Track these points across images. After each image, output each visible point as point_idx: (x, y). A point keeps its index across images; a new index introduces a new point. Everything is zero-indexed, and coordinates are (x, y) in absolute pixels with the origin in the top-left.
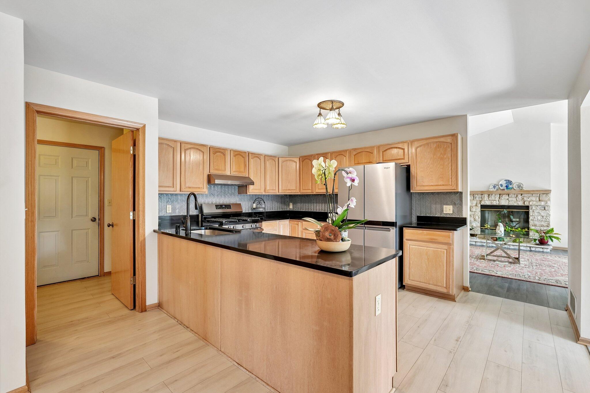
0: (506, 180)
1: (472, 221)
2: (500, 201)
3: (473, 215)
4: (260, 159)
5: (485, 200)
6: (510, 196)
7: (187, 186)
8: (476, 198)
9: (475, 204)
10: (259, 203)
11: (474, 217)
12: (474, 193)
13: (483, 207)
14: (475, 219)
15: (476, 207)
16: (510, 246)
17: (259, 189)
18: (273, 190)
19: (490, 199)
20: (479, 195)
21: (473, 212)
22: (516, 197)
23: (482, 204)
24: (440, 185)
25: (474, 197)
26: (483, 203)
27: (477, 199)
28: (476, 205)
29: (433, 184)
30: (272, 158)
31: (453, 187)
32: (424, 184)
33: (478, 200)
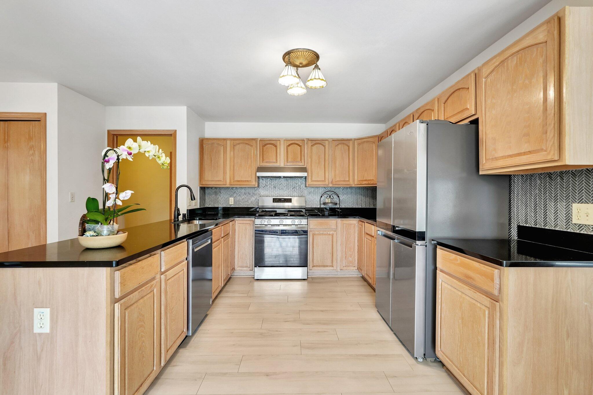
4: (324, 146)
7: (236, 179)
10: (330, 197)
17: (322, 181)
18: (344, 181)
24: (525, 154)
29: (511, 153)
30: (343, 142)
31: (549, 154)
32: (497, 155)
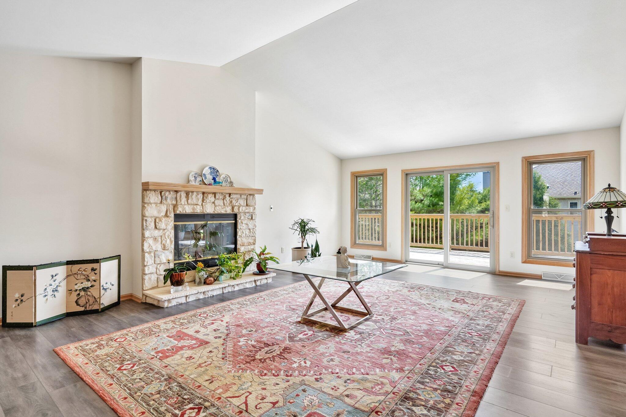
0: (210, 168)
1: (160, 251)
2: (205, 205)
3: (161, 236)
5: (183, 203)
6: (217, 197)
8: (166, 199)
9: (163, 214)
11: (164, 242)
12: (162, 188)
13: (178, 217)
14: (164, 245)
15: (166, 219)
16: (234, 288)
19: (189, 201)
20: (172, 193)
21: (161, 231)
22: (223, 200)
23: (178, 212)
25: (164, 197)
26: (180, 210)
27: (169, 201)
28: (166, 215)
33: (170, 203)
